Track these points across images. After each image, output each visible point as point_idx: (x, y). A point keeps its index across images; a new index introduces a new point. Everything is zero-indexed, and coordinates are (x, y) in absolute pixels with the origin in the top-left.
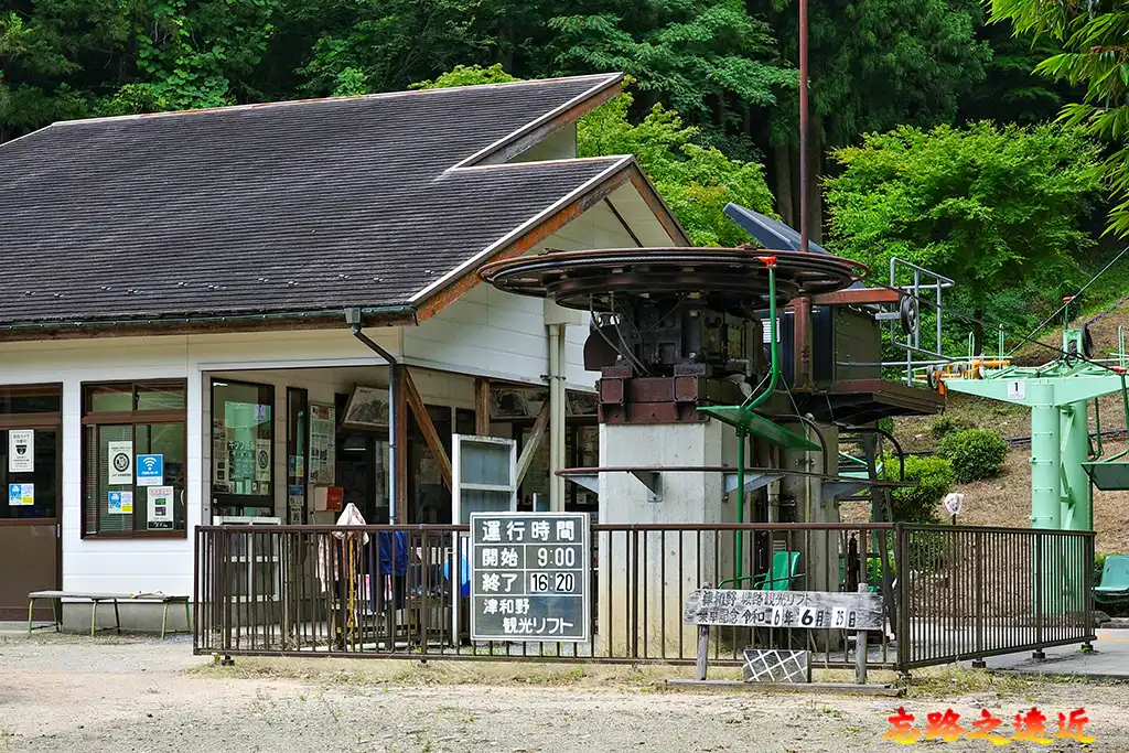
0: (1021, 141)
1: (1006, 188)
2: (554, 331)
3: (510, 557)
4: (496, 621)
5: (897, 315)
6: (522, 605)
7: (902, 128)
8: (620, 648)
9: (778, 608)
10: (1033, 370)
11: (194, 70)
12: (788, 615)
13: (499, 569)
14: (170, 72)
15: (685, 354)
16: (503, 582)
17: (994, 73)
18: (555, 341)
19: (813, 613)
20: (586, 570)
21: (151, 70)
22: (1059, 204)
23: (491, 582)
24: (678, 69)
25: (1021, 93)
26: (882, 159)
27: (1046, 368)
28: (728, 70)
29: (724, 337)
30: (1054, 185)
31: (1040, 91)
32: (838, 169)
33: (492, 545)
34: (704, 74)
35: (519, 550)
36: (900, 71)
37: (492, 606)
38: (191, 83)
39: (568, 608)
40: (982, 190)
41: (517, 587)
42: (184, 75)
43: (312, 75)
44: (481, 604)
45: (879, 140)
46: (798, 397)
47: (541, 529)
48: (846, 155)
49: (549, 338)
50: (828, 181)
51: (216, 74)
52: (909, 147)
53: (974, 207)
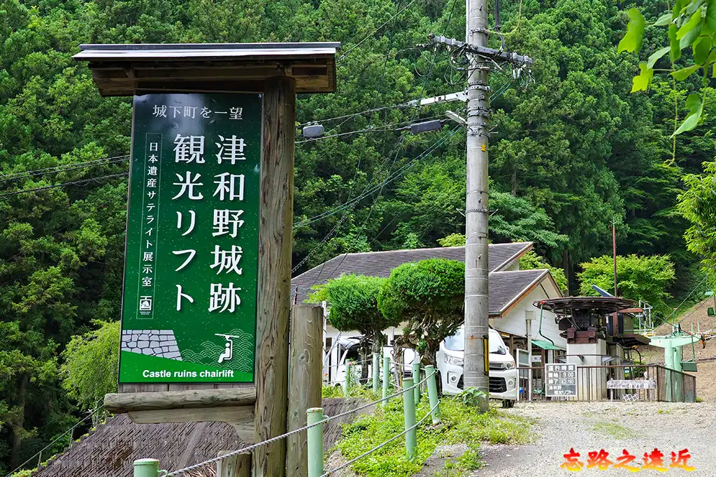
0: (646, 262)
1: (642, 277)
2: (529, 321)
3: (556, 375)
4: (552, 392)
5: (642, 316)
6: (560, 387)
7: (604, 256)
8: (586, 398)
9: (631, 384)
10: (664, 337)
11: (355, 233)
12: (633, 386)
13: (553, 378)
14: (347, 234)
15: (590, 325)
16: (554, 381)
17: (629, 234)
18: (529, 324)
19: (639, 385)
20: (576, 378)
21: (340, 233)
22: (660, 283)
23: (551, 382)
24: (525, 235)
25: (638, 242)
26: (598, 267)
27: (668, 336)
28: (542, 235)
29: (599, 321)
30: (659, 277)
31: (645, 242)
32: (581, 270)
33: (551, 372)
34: (533, 236)
35: (558, 373)
36: (598, 235)
37: (551, 388)
38: (355, 238)
39: (572, 388)
40: (634, 278)
41: (558, 383)
42: (352, 235)
43: (396, 235)
44: (548, 388)
45: (596, 260)
46: (614, 338)
47: (564, 368)
48: (585, 265)
49: (527, 323)
50: (579, 274)
51: (363, 235)
52: (607, 263)
53: (631, 284)
